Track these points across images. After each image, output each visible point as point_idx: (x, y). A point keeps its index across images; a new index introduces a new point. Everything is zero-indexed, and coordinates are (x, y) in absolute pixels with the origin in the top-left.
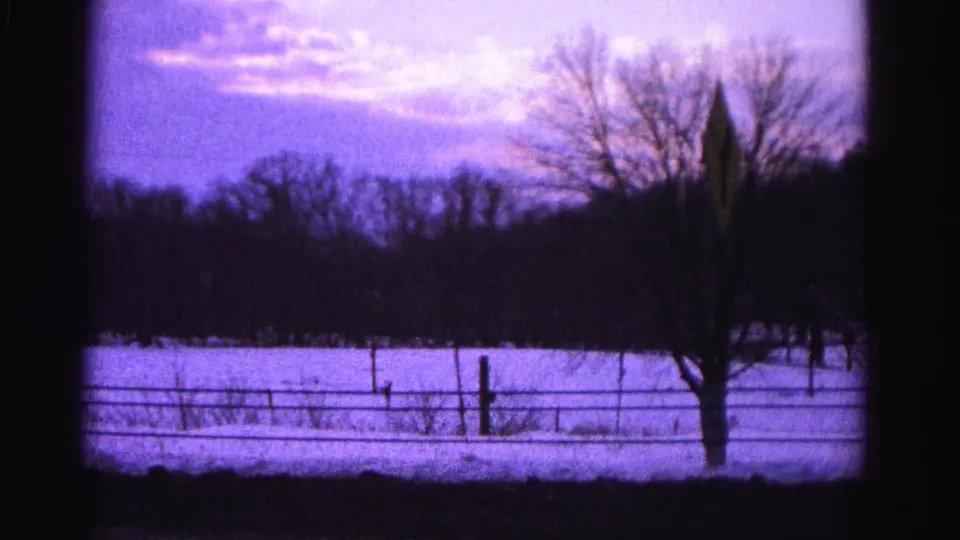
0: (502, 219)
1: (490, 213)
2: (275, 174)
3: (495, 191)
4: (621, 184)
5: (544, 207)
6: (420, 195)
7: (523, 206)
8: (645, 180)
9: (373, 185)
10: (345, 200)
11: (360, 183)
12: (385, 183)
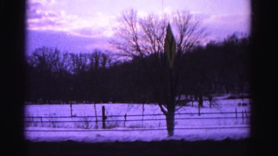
0: (107, 65)
1: (104, 63)
2: (40, 53)
3: (105, 57)
4: (142, 54)
5: (119, 61)
6: (83, 58)
7: (113, 61)
8: (149, 53)
9: (70, 56)
10: (61, 60)
11: (66, 55)
12: (72, 55)
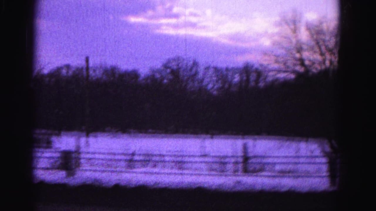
0: (261, 84)
1: (257, 81)
2: (174, 65)
3: (259, 73)
4: (307, 71)
5: (277, 80)
6: (230, 74)
7: (270, 79)
8: (316, 69)
9: (212, 69)
10: (200, 75)
11: (207, 68)
12: (216, 69)
